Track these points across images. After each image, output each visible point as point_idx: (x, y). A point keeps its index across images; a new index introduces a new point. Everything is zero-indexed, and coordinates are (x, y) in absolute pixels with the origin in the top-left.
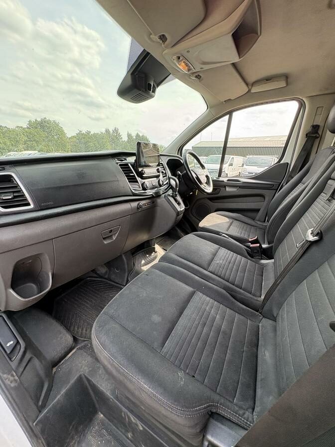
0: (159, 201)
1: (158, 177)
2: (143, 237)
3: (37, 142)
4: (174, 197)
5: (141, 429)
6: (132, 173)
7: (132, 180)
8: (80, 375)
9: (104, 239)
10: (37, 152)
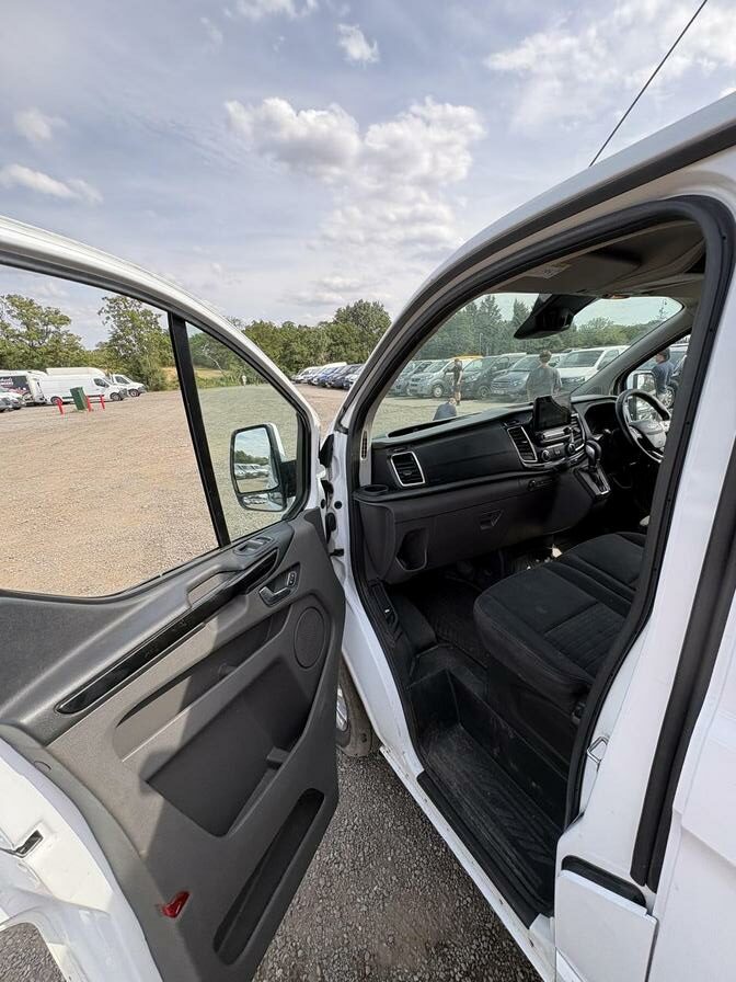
0: (563, 477)
1: (566, 441)
2: (534, 530)
3: (345, 344)
4: (591, 473)
5: (511, 736)
6: (526, 439)
7: (525, 449)
8: (444, 671)
9: (482, 523)
10: (345, 364)
